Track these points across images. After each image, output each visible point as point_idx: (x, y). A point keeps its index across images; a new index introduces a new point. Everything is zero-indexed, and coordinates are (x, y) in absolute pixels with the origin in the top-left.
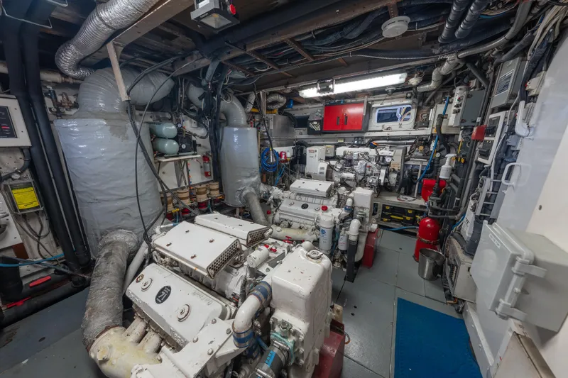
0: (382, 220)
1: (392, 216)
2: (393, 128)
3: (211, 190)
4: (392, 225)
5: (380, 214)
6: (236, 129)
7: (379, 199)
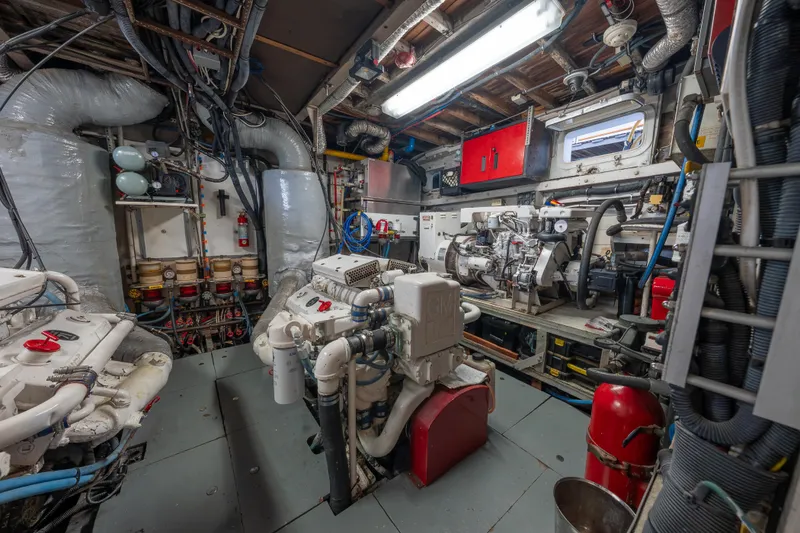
0: (546, 371)
1: (572, 367)
2: (601, 168)
3: (242, 268)
4: (571, 387)
5: (542, 354)
6: (282, 172)
7: (538, 319)
